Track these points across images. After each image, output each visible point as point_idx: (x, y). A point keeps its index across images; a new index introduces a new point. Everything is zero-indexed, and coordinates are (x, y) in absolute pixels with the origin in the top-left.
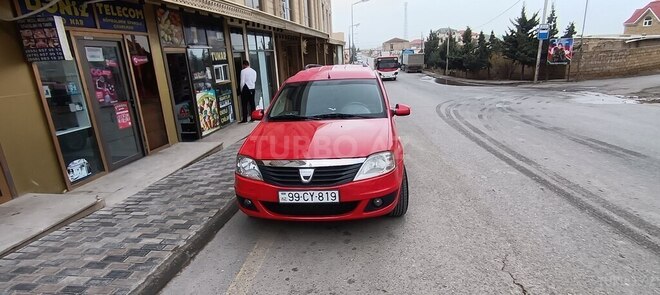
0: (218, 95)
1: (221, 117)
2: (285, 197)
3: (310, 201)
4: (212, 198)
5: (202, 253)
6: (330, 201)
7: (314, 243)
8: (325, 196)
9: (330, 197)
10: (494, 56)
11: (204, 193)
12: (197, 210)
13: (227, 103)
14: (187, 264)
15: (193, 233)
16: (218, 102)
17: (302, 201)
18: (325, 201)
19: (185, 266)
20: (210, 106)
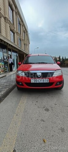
0: (5, 64)
1: (5, 70)
2: (33, 81)
3: (40, 82)
4: (6, 86)
5: (6, 98)
6: (46, 82)
7: (40, 96)
8: (45, 81)
9: (46, 81)
10: (66, 62)
11: (4, 84)
12: (2, 88)
13: (7, 67)
14: (2, 101)
15: (3, 93)
16: (5, 66)
17: (38, 82)
18: (45, 82)
19: (1, 102)
20: (3, 66)
